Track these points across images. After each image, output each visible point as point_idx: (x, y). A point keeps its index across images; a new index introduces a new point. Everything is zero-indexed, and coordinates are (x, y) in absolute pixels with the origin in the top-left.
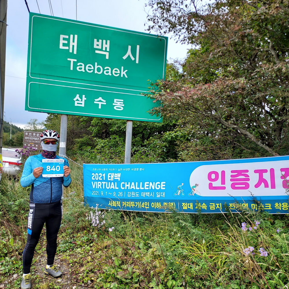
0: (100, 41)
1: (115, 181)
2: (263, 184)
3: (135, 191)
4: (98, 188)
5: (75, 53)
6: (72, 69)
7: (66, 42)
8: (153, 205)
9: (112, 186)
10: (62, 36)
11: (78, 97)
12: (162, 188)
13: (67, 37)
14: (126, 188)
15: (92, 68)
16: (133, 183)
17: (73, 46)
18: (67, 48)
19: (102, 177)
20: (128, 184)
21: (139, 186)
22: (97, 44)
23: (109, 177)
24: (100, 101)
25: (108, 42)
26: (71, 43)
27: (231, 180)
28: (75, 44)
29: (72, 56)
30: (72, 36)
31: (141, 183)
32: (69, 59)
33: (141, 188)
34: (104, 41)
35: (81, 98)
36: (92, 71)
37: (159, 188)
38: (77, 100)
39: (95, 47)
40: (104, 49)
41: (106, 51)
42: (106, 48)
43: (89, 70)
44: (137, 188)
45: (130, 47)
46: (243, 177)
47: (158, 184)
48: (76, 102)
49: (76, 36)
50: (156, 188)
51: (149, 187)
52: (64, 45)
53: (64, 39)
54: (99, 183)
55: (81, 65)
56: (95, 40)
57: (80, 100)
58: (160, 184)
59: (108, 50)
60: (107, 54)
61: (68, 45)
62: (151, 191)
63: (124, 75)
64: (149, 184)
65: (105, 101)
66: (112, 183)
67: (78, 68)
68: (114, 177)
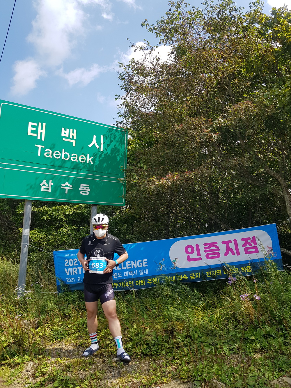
0: (68, 130)
2: (230, 253)
3: (117, 271)
4: (74, 274)
5: (43, 139)
6: (39, 155)
7: (34, 129)
8: (138, 283)
10: (30, 124)
11: (44, 182)
12: (144, 266)
13: (36, 124)
15: (60, 155)
17: (41, 133)
18: (35, 135)
22: (65, 132)
24: (67, 186)
25: (75, 131)
26: (40, 131)
27: (205, 251)
28: (43, 132)
29: (40, 142)
30: (40, 124)
32: (36, 145)
33: (123, 268)
34: (71, 130)
37: (141, 266)
38: (44, 185)
39: (63, 134)
42: (73, 136)
43: (56, 156)
44: (119, 269)
45: (95, 137)
46: (214, 248)
47: (140, 262)
48: (43, 188)
49: (44, 124)
51: (131, 266)
52: (32, 132)
53: (32, 126)
54: (74, 269)
55: (49, 152)
56: (63, 129)
57: (47, 185)
59: (75, 138)
60: (74, 142)
61: (36, 132)
62: (134, 269)
63: (89, 161)
64: (131, 263)
65: (72, 186)
67: (45, 154)
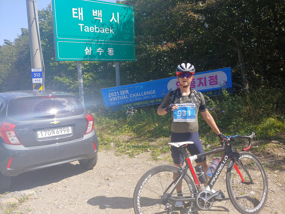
0: (96, 11)
1: (125, 95)
2: (201, 85)
3: (139, 97)
4: (115, 100)
5: (82, 20)
6: (82, 31)
7: (76, 13)
8: (150, 102)
9: (125, 97)
10: (73, 9)
11: (87, 49)
12: (154, 93)
13: (76, 9)
14: (133, 97)
15: (93, 29)
16: (137, 94)
17: (81, 15)
18: (77, 17)
19: (117, 94)
20: (134, 95)
21: (141, 94)
22: (94, 13)
23: (121, 93)
24: (100, 50)
25: (101, 11)
26: (80, 14)
28: (82, 14)
29: (81, 22)
30: (79, 9)
31: (142, 93)
32: (79, 24)
33: (142, 95)
34: (99, 11)
35: (89, 49)
36: (93, 31)
37: (152, 93)
38: (87, 51)
39: (94, 15)
40: (99, 16)
41: (100, 17)
42: (100, 15)
43: (91, 30)
44: (140, 96)
45: (113, 14)
47: (151, 92)
48: (86, 52)
49: (82, 8)
50: (151, 94)
51: (147, 94)
52: (75, 15)
53: (75, 11)
54: (114, 98)
55: (87, 28)
56: (93, 10)
57: (88, 50)
58: (153, 92)
59: (101, 16)
60: (101, 19)
61: (77, 15)
62: (148, 95)
63: (112, 32)
64: (146, 92)
65: (103, 50)
66: (124, 96)
67: (85, 29)
68: (125, 93)
